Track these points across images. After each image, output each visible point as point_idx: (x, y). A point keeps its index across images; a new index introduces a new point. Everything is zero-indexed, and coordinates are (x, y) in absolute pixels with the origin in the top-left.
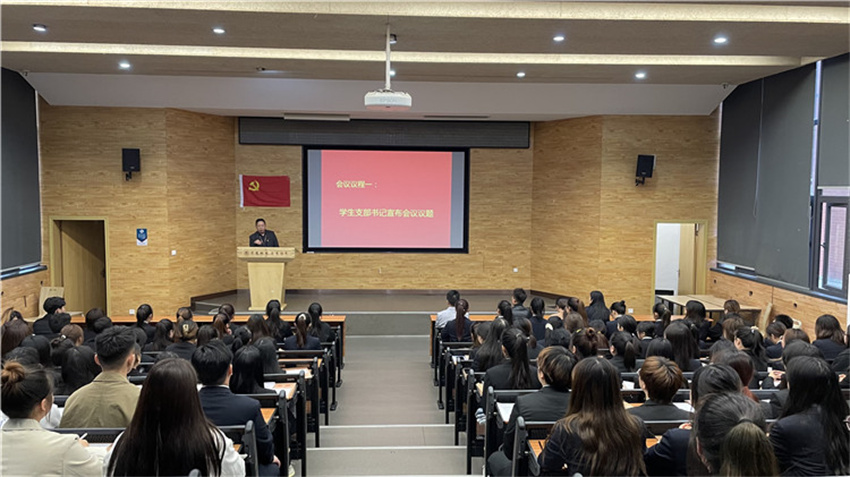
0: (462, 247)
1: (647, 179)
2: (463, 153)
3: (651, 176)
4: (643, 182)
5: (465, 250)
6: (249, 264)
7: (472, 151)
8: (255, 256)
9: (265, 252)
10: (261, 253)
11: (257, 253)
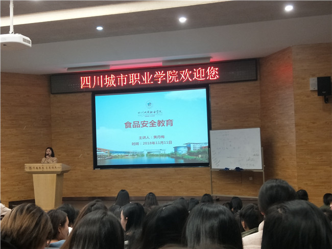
6: (33, 175)
7: (211, 86)
8: (36, 170)
9: (41, 168)
10: (40, 168)
11: (37, 168)
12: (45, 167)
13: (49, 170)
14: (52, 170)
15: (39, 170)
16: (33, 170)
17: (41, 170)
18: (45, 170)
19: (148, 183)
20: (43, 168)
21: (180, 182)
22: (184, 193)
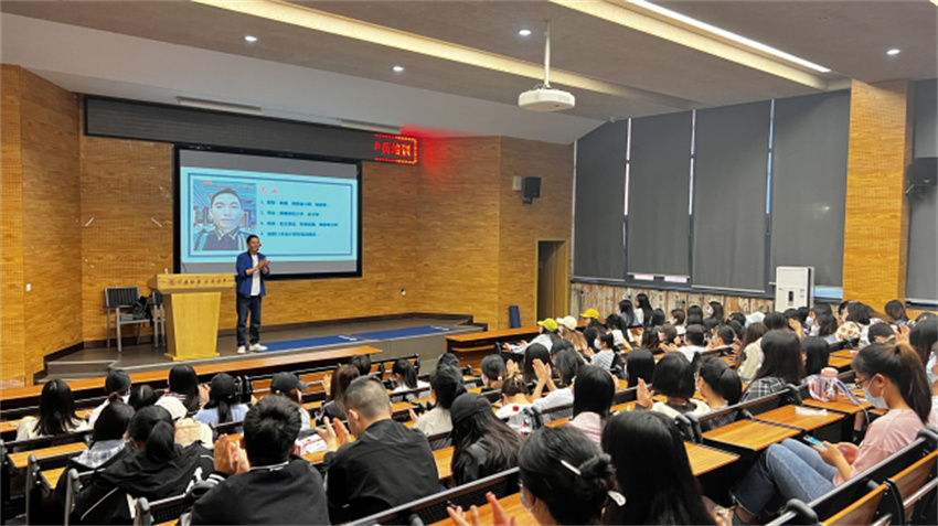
0: (355, 270)
1: (535, 200)
2: (355, 166)
3: (538, 196)
4: (530, 203)
5: (358, 274)
7: (364, 163)
8: (182, 286)
9: (196, 281)
10: (192, 282)
11: (186, 282)
13: (209, 285)
14: (216, 285)
15: (189, 286)
16: (177, 286)
17: (194, 286)
18: (201, 285)
21: (318, 301)
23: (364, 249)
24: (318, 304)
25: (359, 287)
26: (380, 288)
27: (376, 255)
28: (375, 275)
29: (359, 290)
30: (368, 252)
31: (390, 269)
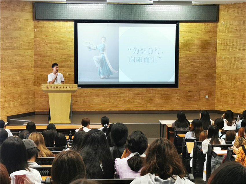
0: (174, 83)
2: (174, 26)
5: (176, 85)
6: (49, 94)
8: (53, 89)
11: (54, 87)
12: (62, 87)
15: (56, 89)
16: (50, 89)
17: (58, 89)
18: (62, 89)
19: (124, 99)
20: (60, 87)
21: (151, 99)
22: (154, 108)
23: (180, 72)
24: (150, 101)
25: (176, 93)
26: (190, 94)
27: (187, 75)
28: (187, 86)
29: (177, 95)
30: (182, 73)
31: (197, 83)
